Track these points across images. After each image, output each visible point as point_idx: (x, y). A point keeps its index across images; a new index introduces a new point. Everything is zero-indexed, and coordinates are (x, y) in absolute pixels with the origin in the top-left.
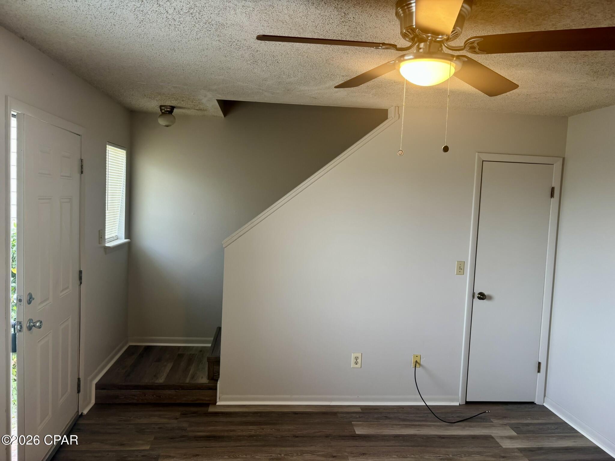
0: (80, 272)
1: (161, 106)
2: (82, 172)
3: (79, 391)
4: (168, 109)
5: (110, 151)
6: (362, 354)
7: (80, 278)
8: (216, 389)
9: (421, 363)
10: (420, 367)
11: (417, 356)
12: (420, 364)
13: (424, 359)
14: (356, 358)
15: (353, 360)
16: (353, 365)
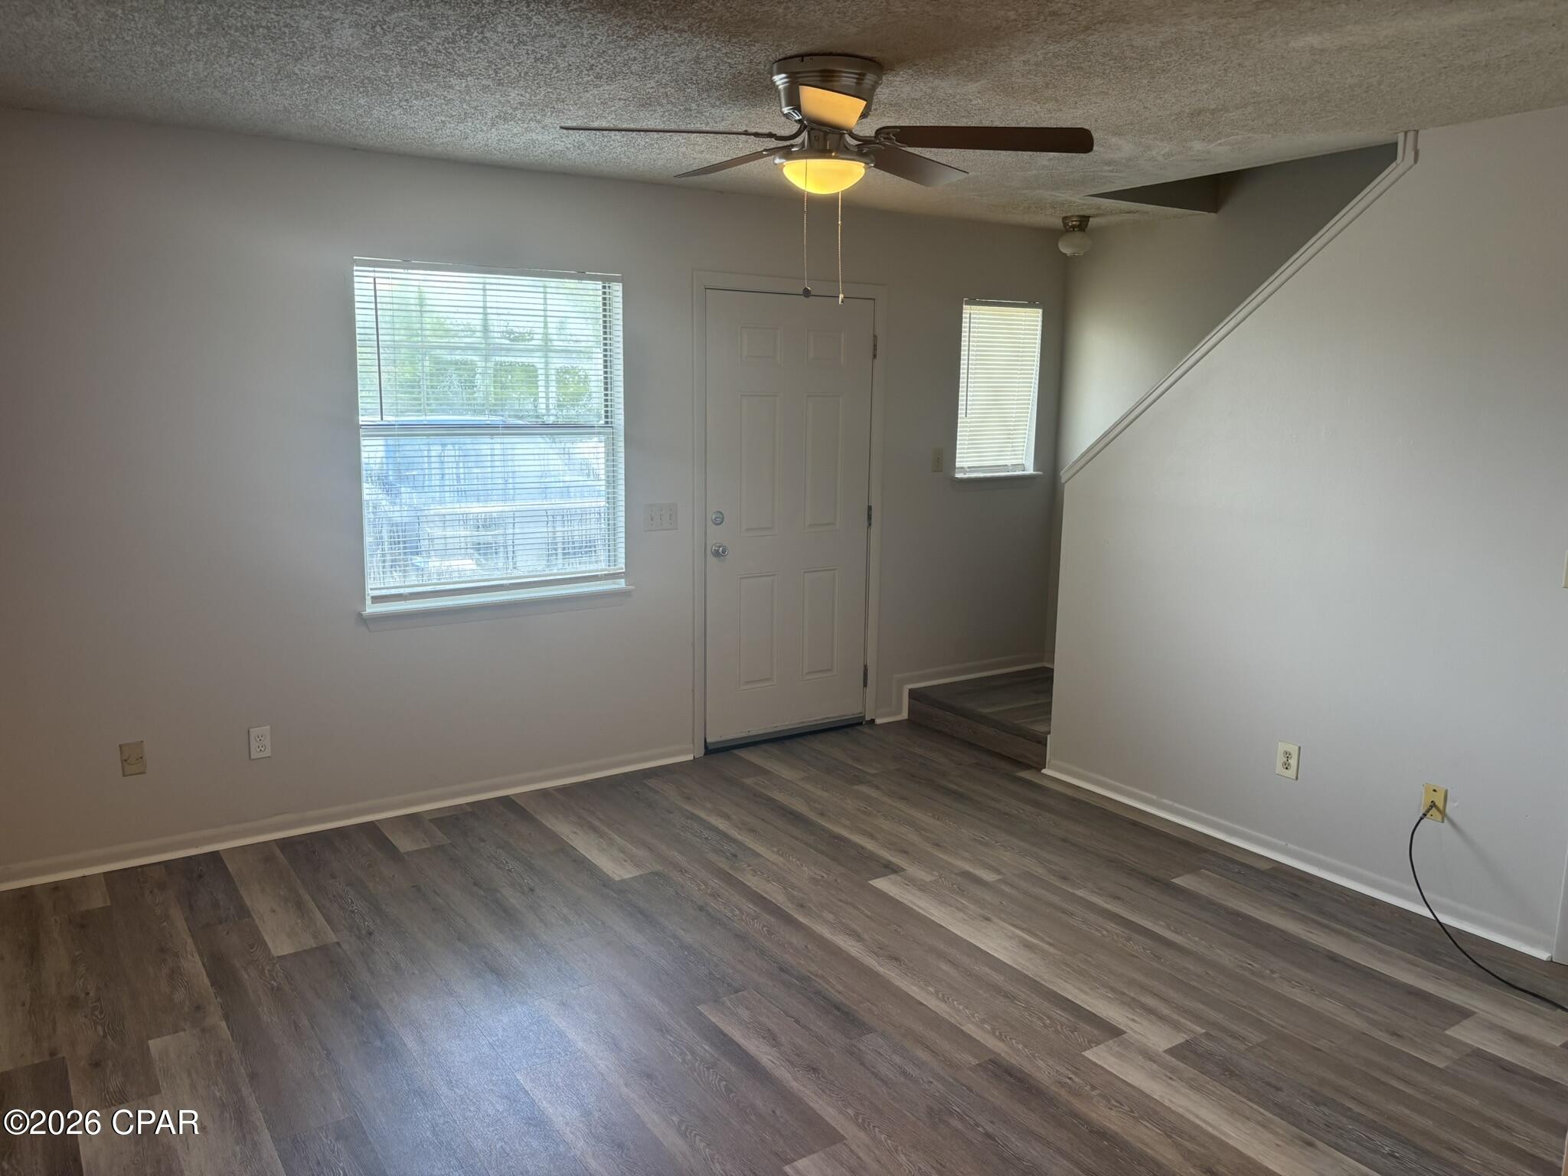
0: (870, 508)
1: (1065, 218)
2: (875, 356)
3: (865, 685)
4: (1074, 223)
5: (974, 314)
6: (1300, 748)
7: (869, 517)
8: (1046, 745)
9: (1448, 811)
10: (1443, 822)
11: (1435, 791)
12: (1443, 813)
13: (1456, 804)
14: (1288, 755)
15: (1280, 759)
16: (1279, 769)
